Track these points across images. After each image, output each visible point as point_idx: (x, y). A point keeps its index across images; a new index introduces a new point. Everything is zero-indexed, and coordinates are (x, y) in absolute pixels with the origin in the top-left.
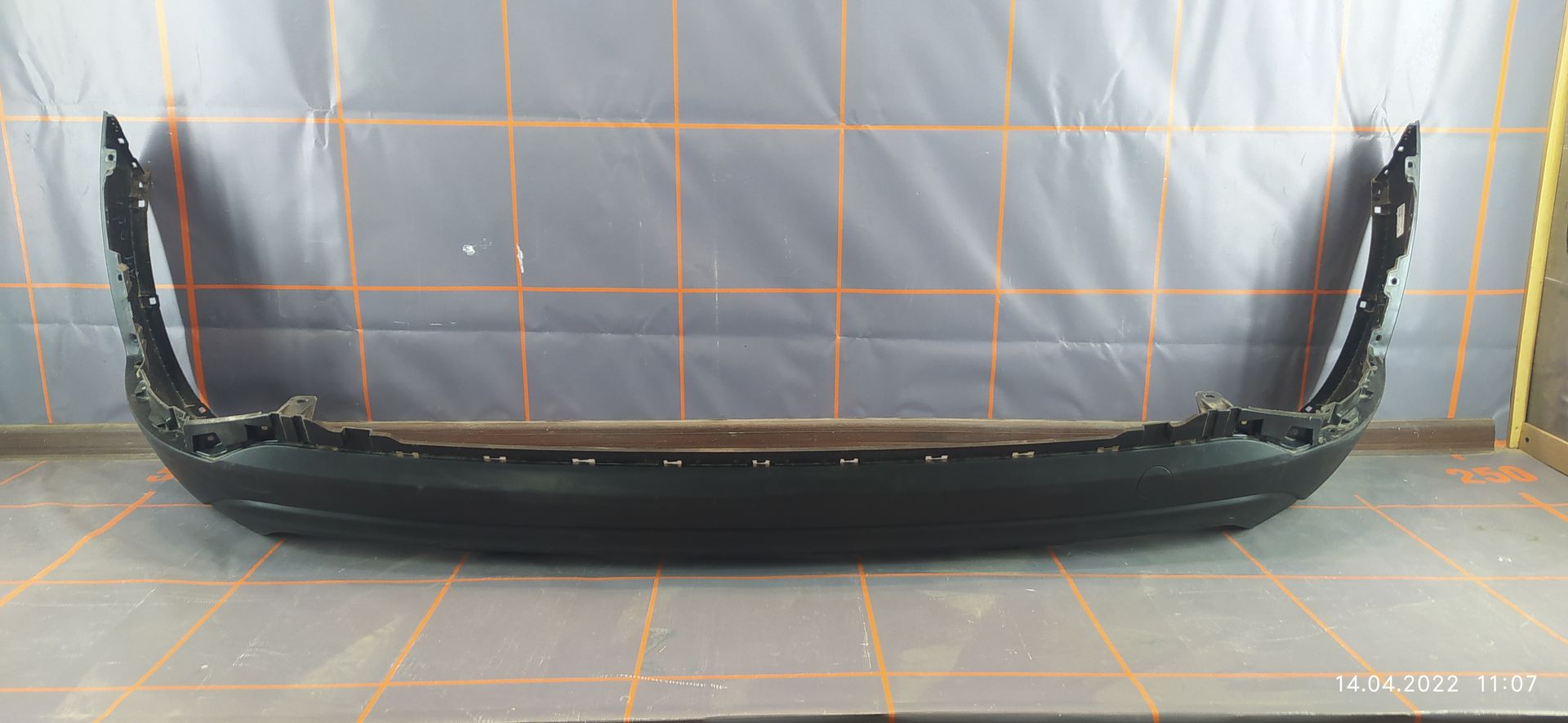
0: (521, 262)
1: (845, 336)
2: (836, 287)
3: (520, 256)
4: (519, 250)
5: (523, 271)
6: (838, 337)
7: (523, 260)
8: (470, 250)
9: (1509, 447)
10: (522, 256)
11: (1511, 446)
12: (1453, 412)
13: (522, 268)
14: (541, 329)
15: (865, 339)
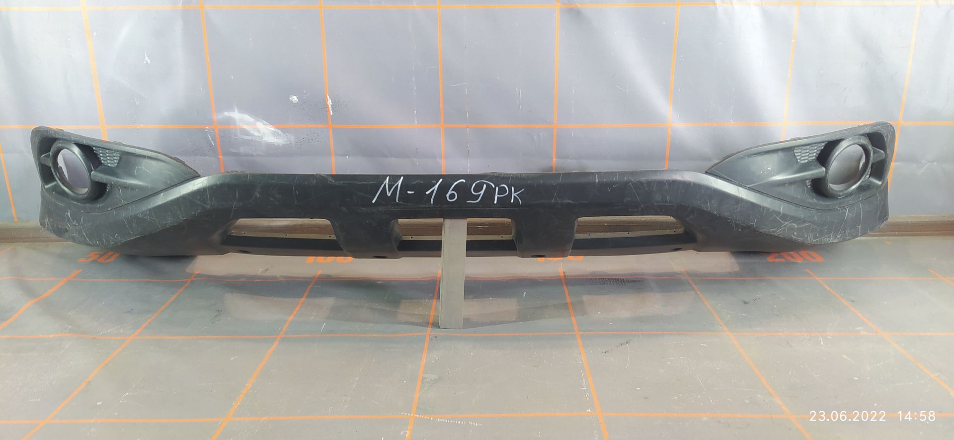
0: (330, 106)
1: (560, 158)
2: (553, 123)
3: (330, 103)
4: (329, 99)
5: (331, 114)
6: (554, 159)
7: (332, 105)
8: (295, 99)
10: (331, 104)
13: (331, 111)
14: (345, 155)
15: (574, 160)
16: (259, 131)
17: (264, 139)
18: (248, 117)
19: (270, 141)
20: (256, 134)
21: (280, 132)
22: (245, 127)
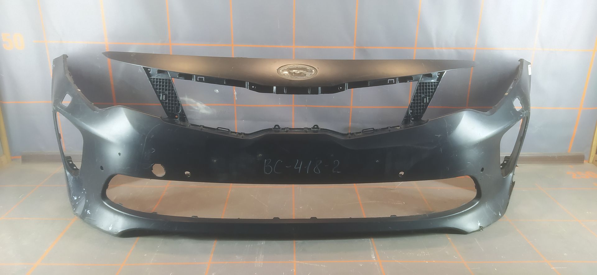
0: (235, 95)
1: (353, 121)
2: (350, 105)
3: (235, 93)
6: (350, 123)
8: (217, 91)
9: (589, 162)
11: (590, 162)
12: (570, 150)
13: (236, 98)
14: (242, 119)
15: (360, 124)
16: (198, 107)
17: (200, 111)
18: (193, 100)
19: (203, 112)
20: (196, 108)
21: (209, 108)
22: (191, 105)
